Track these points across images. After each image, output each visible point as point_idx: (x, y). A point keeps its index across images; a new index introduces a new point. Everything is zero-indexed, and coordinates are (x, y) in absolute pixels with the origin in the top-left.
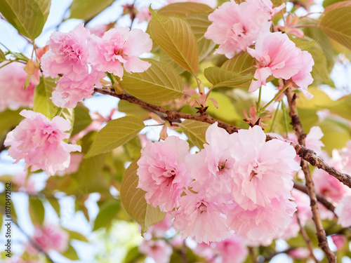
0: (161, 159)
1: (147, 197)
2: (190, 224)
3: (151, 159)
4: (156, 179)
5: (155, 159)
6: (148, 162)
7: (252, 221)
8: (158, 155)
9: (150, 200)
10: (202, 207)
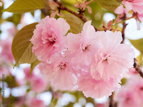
0: (52, 29)
1: (34, 48)
2: (53, 73)
3: (45, 27)
4: (44, 40)
5: (47, 28)
6: (43, 28)
7: (93, 87)
8: (50, 26)
9: (34, 50)
10: (64, 66)
